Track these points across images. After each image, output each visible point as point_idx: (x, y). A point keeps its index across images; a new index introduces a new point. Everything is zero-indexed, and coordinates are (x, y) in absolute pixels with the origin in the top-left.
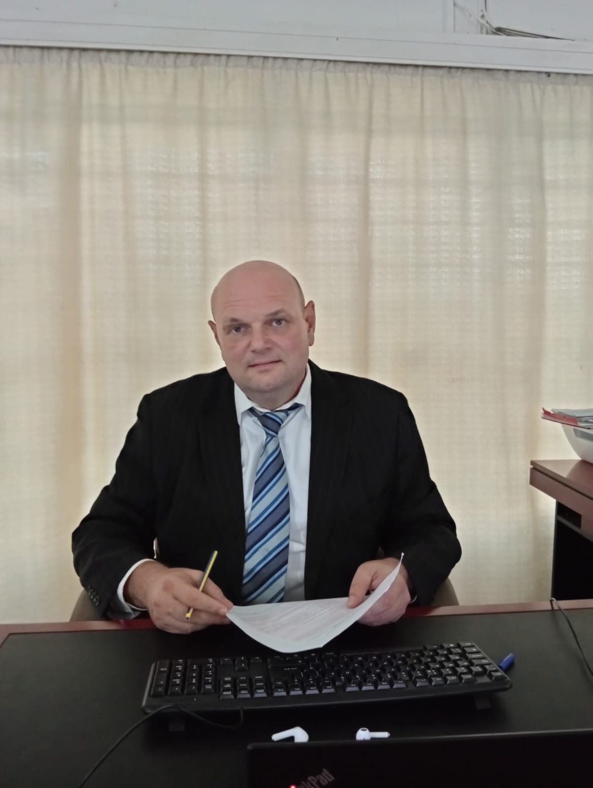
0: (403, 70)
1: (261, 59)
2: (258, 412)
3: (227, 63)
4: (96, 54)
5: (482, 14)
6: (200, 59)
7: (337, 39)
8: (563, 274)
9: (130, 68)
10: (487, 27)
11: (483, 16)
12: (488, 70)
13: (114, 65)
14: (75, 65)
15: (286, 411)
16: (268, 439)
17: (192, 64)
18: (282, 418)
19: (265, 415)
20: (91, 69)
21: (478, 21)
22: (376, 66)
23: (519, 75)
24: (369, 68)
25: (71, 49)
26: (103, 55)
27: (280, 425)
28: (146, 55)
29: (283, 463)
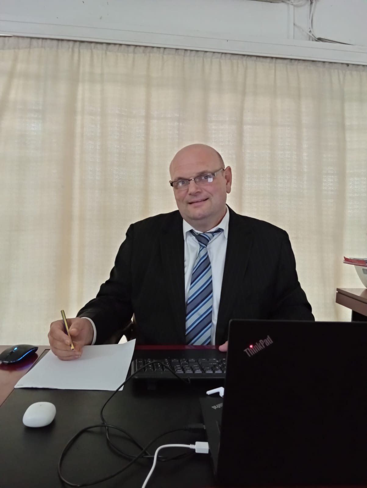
0: (264, 60)
1: (184, 51)
2: (196, 233)
3: (164, 52)
4: (89, 44)
5: (309, 30)
6: (148, 50)
7: (227, 41)
8: (356, 179)
9: (108, 53)
10: (312, 37)
11: (310, 32)
12: (313, 61)
13: (99, 51)
14: (76, 50)
15: (213, 233)
16: (201, 248)
17: (144, 52)
18: (210, 237)
19: (200, 235)
20: (86, 53)
21: (308, 34)
22: (249, 57)
23: (331, 64)
24: (245, 58)
25: (75, 41)
26: (93, 45)
27: (208, 241)
28: (117, 46)
29: (210, 263)
